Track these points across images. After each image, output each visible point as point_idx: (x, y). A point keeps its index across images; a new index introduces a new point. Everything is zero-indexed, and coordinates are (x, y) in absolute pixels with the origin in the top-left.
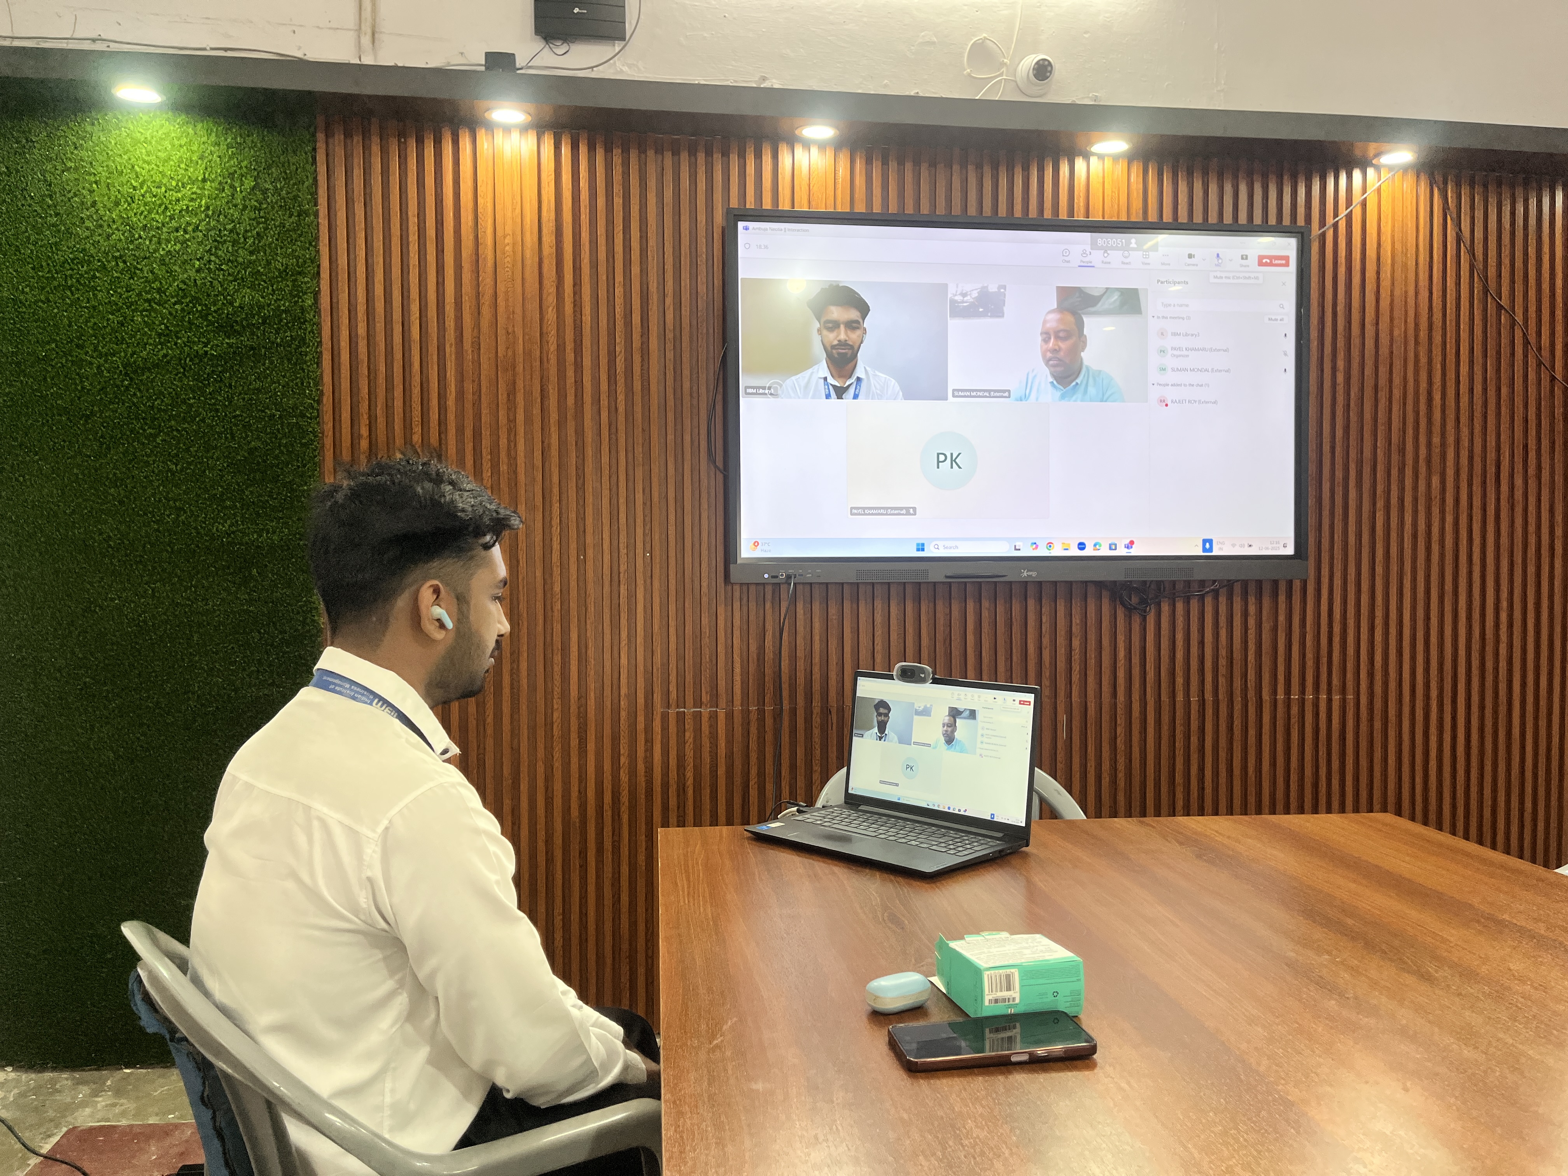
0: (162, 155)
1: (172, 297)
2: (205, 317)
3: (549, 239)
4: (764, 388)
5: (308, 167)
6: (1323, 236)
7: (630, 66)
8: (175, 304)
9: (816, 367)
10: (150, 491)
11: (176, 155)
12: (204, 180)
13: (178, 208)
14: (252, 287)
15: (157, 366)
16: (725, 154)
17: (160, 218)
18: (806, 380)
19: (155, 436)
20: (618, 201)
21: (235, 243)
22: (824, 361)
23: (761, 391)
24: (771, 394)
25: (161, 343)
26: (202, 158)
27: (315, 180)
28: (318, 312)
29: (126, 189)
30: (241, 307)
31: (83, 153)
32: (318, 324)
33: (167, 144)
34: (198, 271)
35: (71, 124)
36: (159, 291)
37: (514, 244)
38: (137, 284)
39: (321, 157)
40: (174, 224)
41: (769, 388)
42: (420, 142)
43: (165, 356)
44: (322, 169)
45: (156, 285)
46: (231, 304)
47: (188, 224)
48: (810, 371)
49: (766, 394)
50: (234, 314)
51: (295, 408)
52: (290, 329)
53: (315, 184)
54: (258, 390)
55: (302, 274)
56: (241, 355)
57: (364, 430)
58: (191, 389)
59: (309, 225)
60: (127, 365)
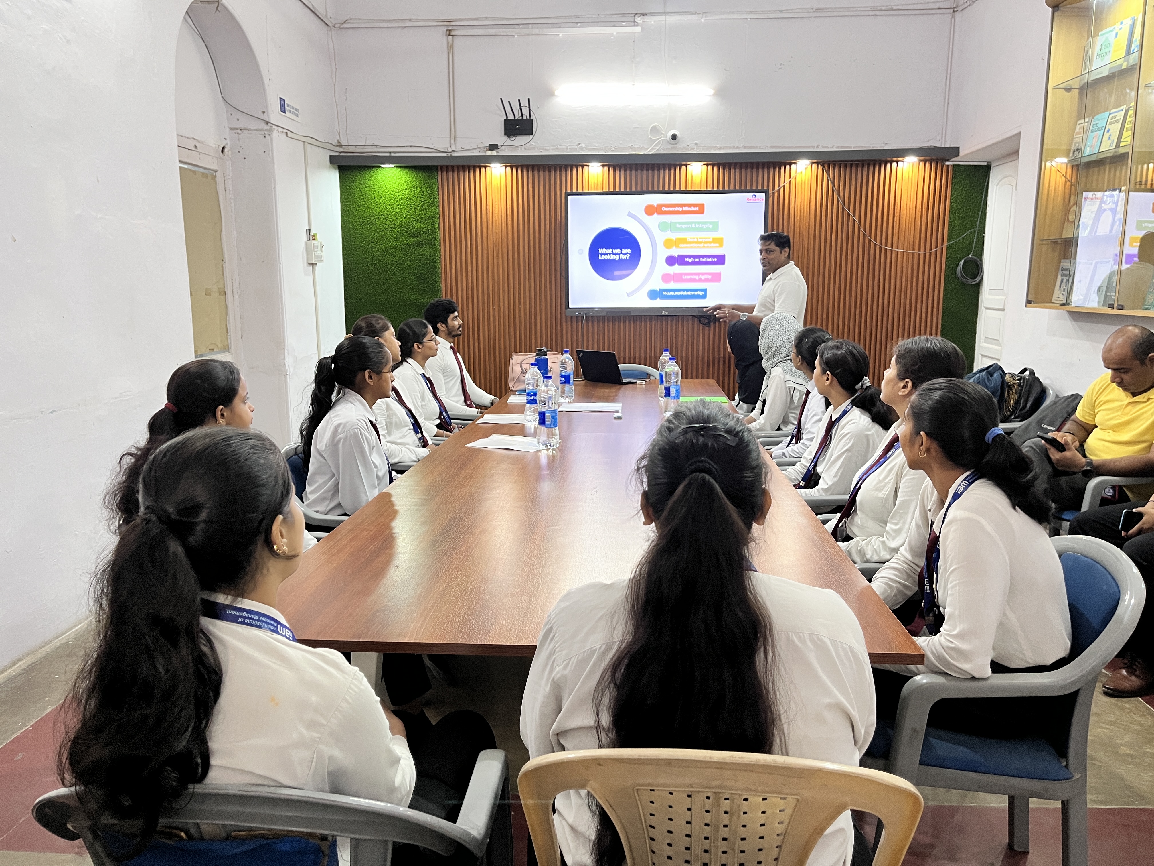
0: (394, 182)
1: (398, 226)
2: (406, 232)
3: (509, 203)
5: (436, 183)
6: (779, 191)
7: (535, 143)
8: (399, 228)
10: (393, 286)
11: (398, 181)
12: (406, 189)
13: (399, 198)
14: (420, 222)
15: (393, 248)
16: (566, 171)
17: (394, 202)
19: (394, 269)
20: (531, 189)
21: (415, 208)
25: (395, 241)
26: (405, 182)
27: (438, 187)
28: (439, 229)
29: (384, 193)
30: (417, 228)
31: (371, 182)
32: (440, 233)
33: (395, 178)
34: (405, 218)
35: (368, 173)
36: (394, 224)
37: (498, 205)
38: (388, 222)
39: (440, 180)
40: (397, 203)
42: (469, 172)
43: (396, 245)
44: (440, 183)
45: (393, 223)
46: (414, 228)
47: (402, 203)
50: (415, 231)
51: (433, 260)
52: (431, 235)
53: (438, 189)
54: (422, 255)
55: (435, 217)
56: (418, 244)
57: (454, 267)
58: (404, 255)
59: (437, 202)
60: (386, 248)
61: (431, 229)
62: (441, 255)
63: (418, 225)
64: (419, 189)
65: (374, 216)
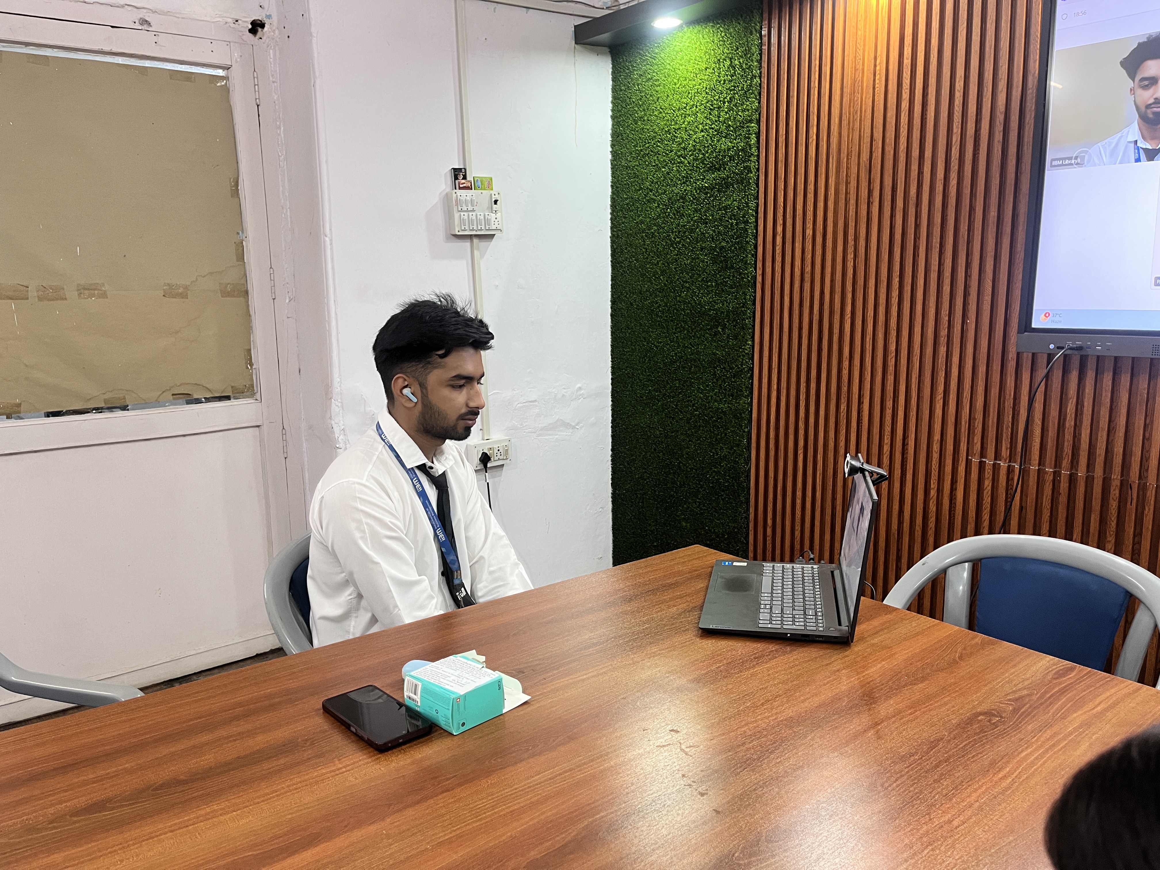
1: (690, 151)
2: (702, 162)
3: (906, 52)
4: (1070, 158)
5: (758, 42)
8: (691, 155)
9: (1125, 131)
12: (706, 69)
13: (693, 92)
14: (726, 137)
15: (681, 198)
17: (685, 100)
18: (1113, 145)
19: (680, 242)
22: (1136, 123)
23: (1067, 162)
24: (1078, 164)
25: (684, 183)
29: (672, 86)
30: (720, 151)
34: (702, 131)
36: (684, 149)
37: (881, 63)
38: (675, 146)
40: (692, 103)
41: (1076, 158)
43: (685, 190)
44: (765, 40)
45: (683, 145)
46: (716, 150)
47: (698, 101)
48: (1119, 135)
49: (1072, 164)
50: (716, 157)
51: (744, 217)
52: (744, 162)
53: (761, 54)
54: (726, 208)
55: (751, 121)
56: (720, 184)
57: (780, 229)
58: (696, 210)
59: (756, 85)
60: (670, 199)
61: (743, 150)
62: (758, 204)
63: (724, 144)
64: (728, 63)
65: (655, 136)
